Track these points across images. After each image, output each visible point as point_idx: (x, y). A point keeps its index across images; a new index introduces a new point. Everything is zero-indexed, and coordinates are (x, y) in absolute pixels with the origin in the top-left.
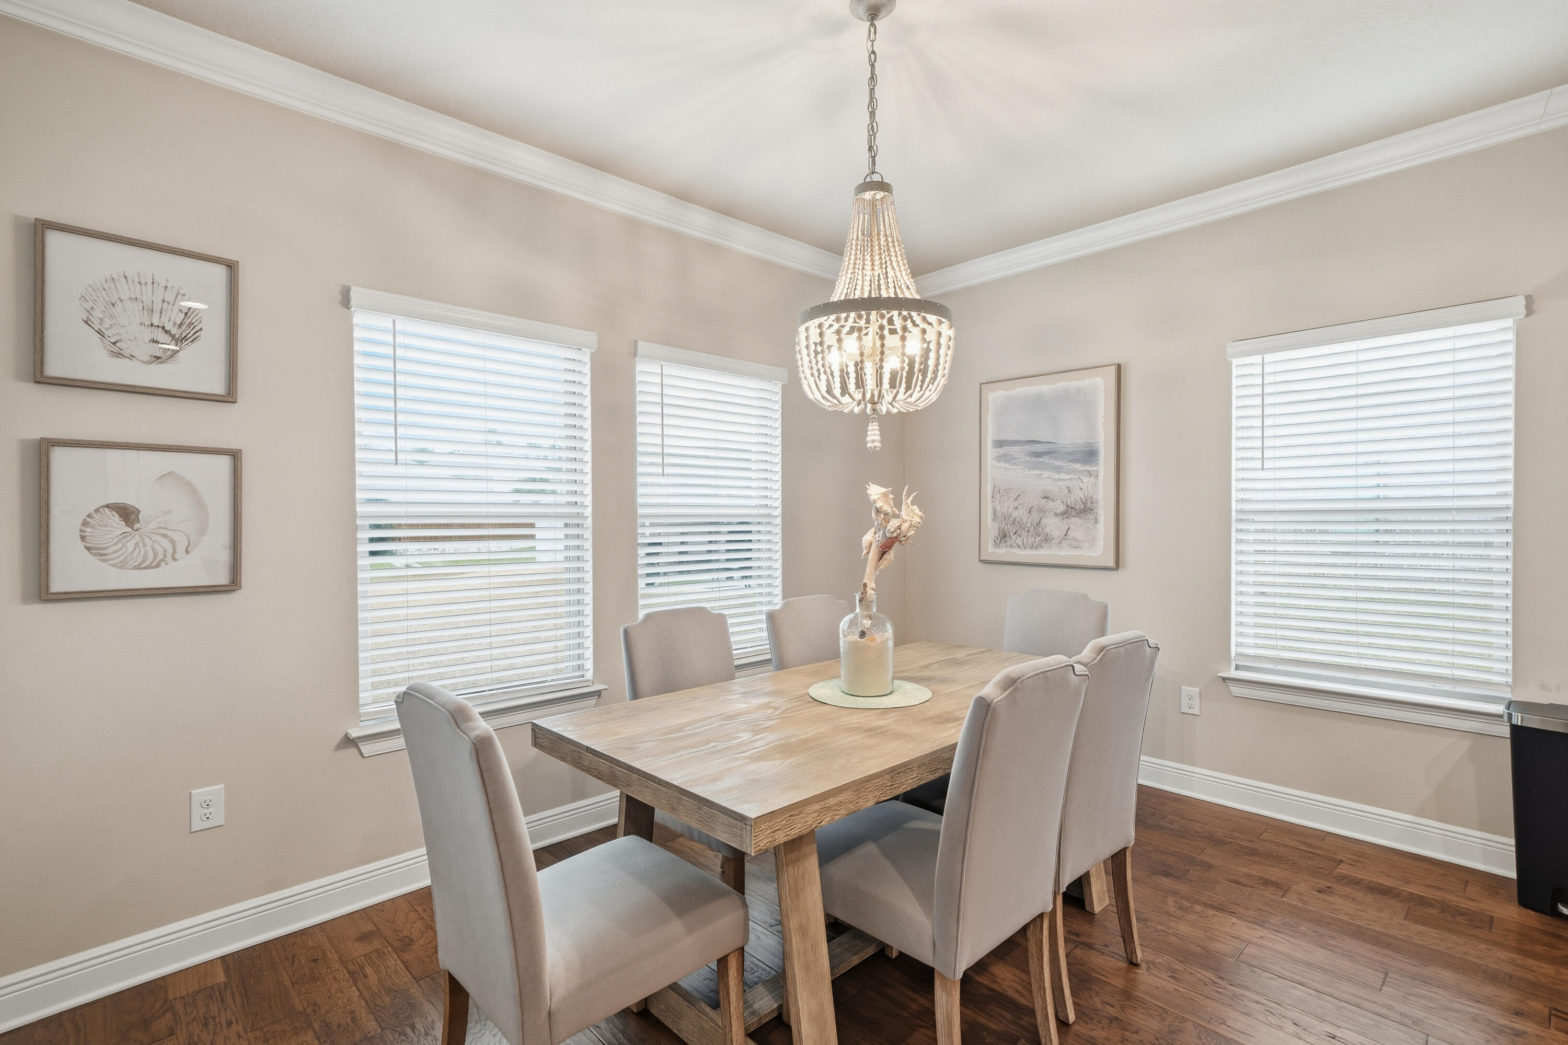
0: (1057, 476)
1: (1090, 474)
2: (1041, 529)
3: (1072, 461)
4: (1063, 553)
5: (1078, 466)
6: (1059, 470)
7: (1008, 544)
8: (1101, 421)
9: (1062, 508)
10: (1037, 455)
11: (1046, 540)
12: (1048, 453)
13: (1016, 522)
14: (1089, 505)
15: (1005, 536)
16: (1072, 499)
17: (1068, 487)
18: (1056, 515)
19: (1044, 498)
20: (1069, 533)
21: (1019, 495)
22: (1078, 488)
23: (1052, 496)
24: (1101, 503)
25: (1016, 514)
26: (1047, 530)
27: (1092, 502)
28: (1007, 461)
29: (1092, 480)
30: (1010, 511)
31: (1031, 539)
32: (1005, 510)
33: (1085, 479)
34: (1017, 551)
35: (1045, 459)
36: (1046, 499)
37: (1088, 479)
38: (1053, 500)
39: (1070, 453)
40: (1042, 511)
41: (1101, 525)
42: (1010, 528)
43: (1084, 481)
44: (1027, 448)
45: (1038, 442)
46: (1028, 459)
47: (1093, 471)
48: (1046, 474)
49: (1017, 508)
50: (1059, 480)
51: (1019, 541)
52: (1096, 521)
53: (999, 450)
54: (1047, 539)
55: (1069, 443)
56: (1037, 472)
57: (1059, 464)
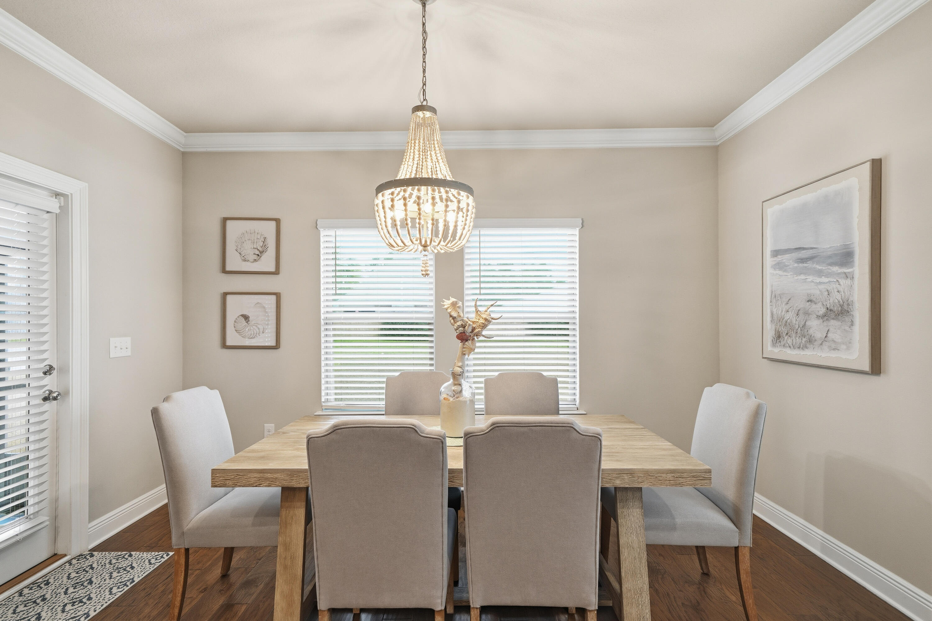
0: (818, 280)
1: (846, 275)
2: (806, 330)
3: (832, 264)
4: (824, 355)
5: (836, 269)
6: (820, 273)
7: (782, 343)
8: (855, 221)
9: (822, 311)
10: (802, 260)
11: (809, 341)
12: (811, 258)
13: (787, 324)
14: (845, 307)
15: (779, 337)
16: (831, 301)
17: (827, 290)
18: (818, 317)
19: (808, 301)
20: (829, 335)
21: (790, 299)
22: (836, 290)
23: (814, 299)
24: (857, 305)
25: (787, 316)
26: (811, 332)
27: (848, 305)
28: (780, 269)
29: (848, 282)
30: (783, 313)
31: (798, 340)
32: (780, 313)
33: (842, 281)
34: (789, 351)
35: (809, 265)
36: (810, 303)
37: (844, 281)
38: (815, 304)
39: (830, 257)
40: (807, 313)
41: (856, 328)
42: (784, 330)
43: (841, 283)
44: (796, 255)
45: (804, 249)
46: (796, 265)
47: (849, 272)
48: (810, 278)
49: (788, 311)
50: (820, 283)
51: (790, 341)
52: (852, 324)
53: (775, 259)
54: (811, 340)
55: (828, 247)
56: (802, 277)
57: (820, 268)
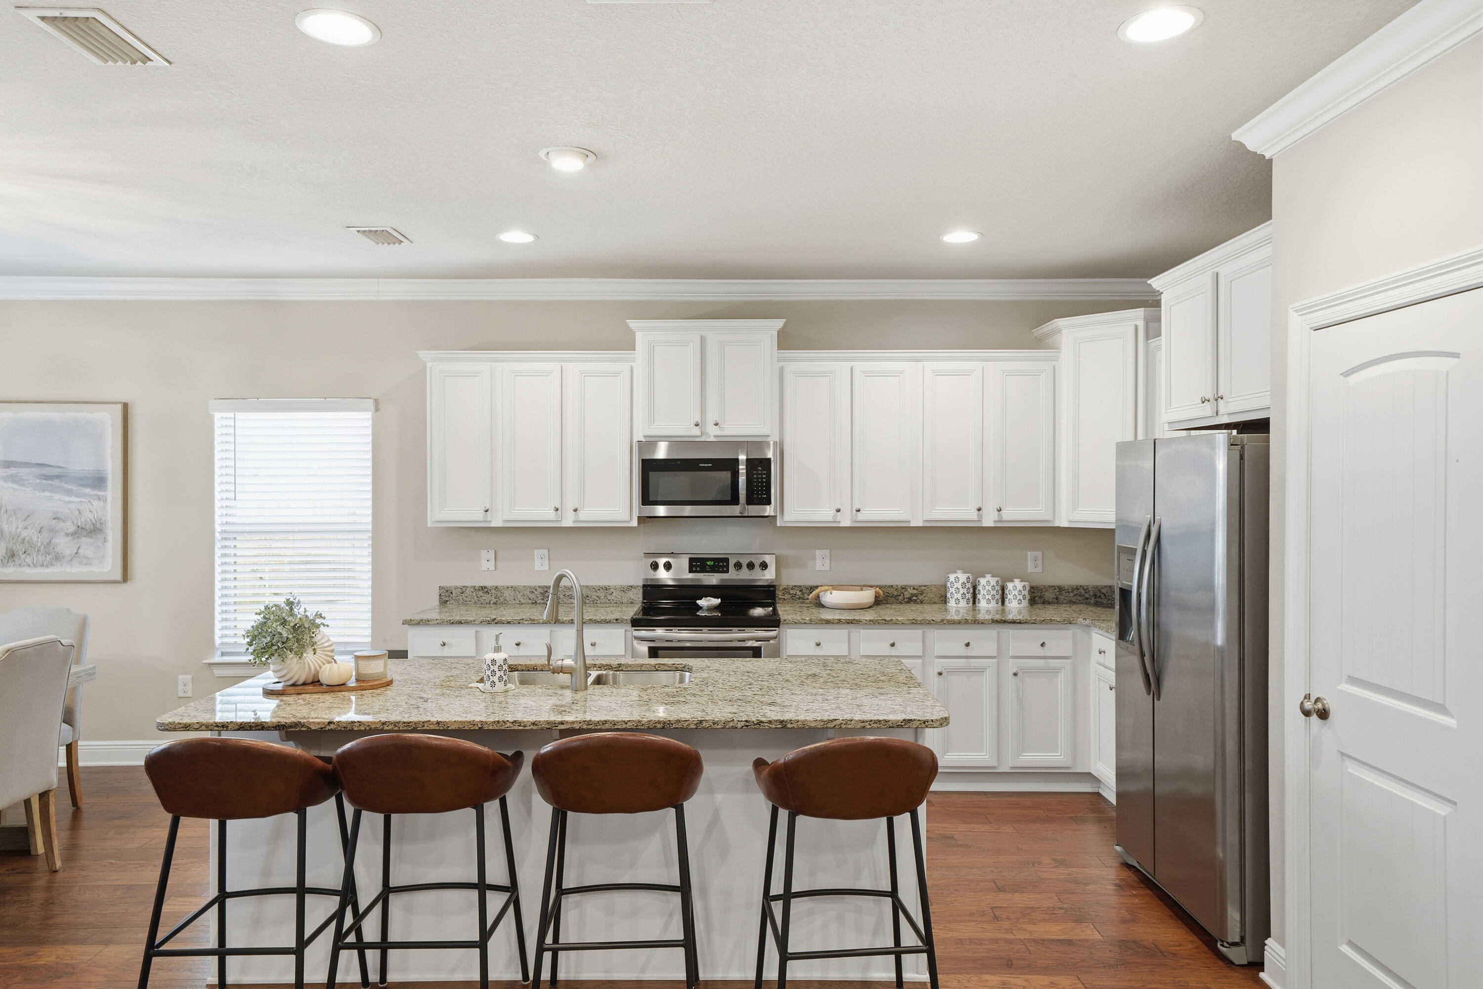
0: (67, 499)
1: (99, 498)
2: (52, 548)
3: (82, 486)
4: (74, 570)
5: (87, 491)
6: (69, 493)
7: (17, 562)
8: (108, 452)
9: (72, 529)
10: (47, 477)
11: (56, 557)
12: (58, 477)
13: (25, 541)
14: (98, 525)
15: (13, 556)
16: (83, 519)
17: (79, 510)
18: (67, 535)
19: (54, 519)
20: (80, 551)
21: (28, 516)
22: (88, 510)
23: (63, 517)
24: (109, 525)
25: (25, 534)
26: (58, 549)
27: (101, 524)
28: (14, 482)
29: (101, 503)
30: (19, 530)
31: (41, 558)
32: (14, 529)
33: (95, 503)
34: (27, 570)
35: (56, 482)
36: (56, 520)
37: (97, 503)
38: (64, 521)
39: (80, 478)
40: (53, 531)
41: (109, 544)
42: (19, 548)
43: (94, 504)
44: (37, 470)
45: (49, 466)
46: (38, 481)
47: (102, 496)
48: (57, 496)
49: (26, 528)
50: (69, 502)
51: (29, 560)
52: (105, 540)
53: (7, 470)
54: (58, 558)
55: (79, 469)
56: (47, 494)
57: (70, 487)
